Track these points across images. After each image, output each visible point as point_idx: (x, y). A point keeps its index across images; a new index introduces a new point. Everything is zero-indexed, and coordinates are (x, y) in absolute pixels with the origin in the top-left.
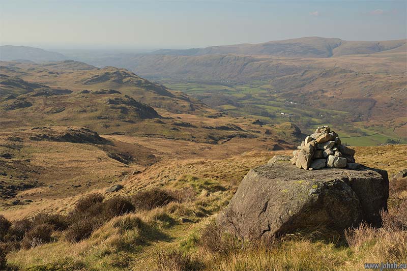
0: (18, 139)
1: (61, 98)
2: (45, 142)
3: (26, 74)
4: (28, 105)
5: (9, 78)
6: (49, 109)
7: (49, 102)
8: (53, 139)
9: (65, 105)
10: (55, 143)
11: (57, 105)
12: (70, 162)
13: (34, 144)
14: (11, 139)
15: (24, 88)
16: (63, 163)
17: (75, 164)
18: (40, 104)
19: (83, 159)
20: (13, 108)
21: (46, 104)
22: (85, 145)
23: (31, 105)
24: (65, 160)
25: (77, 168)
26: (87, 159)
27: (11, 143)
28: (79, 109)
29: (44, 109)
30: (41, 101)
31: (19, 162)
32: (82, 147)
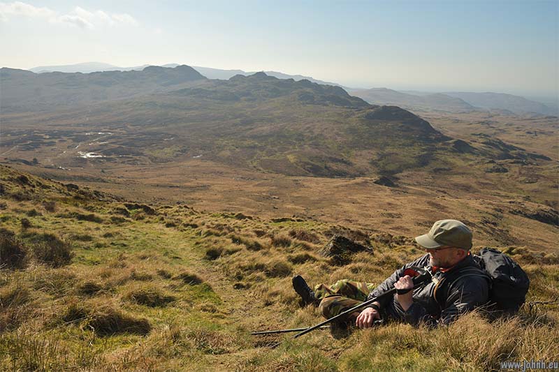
0: (500, 211)
1: (536, 169)
2: (519, 217)
3: (503, 131)
4: (505, 171)
5: (490, 139)
6: (523, 178)
7: (523, 172)
8: (526, 216)
9: (538, 177)
10: (526, 220)
11: (531, 176)
12: (537, 239)
13: (511, 217)
14: (496, 209)
15: (502, 150)
16: (531, 239)
17: (540, 243)
18: (515, 172)
19: (547, 240)
20: (491, 171)
21: (520, 173)
22: (551, 226)
23: (507, 172)
24: (533, 237)
25: (541, 246)
26: (550, 241)
27: (496, 213)
28: (551, 184)
29: (518, 177)
30: (517, 170)
31: (501, 231)
32: (548, 228)
